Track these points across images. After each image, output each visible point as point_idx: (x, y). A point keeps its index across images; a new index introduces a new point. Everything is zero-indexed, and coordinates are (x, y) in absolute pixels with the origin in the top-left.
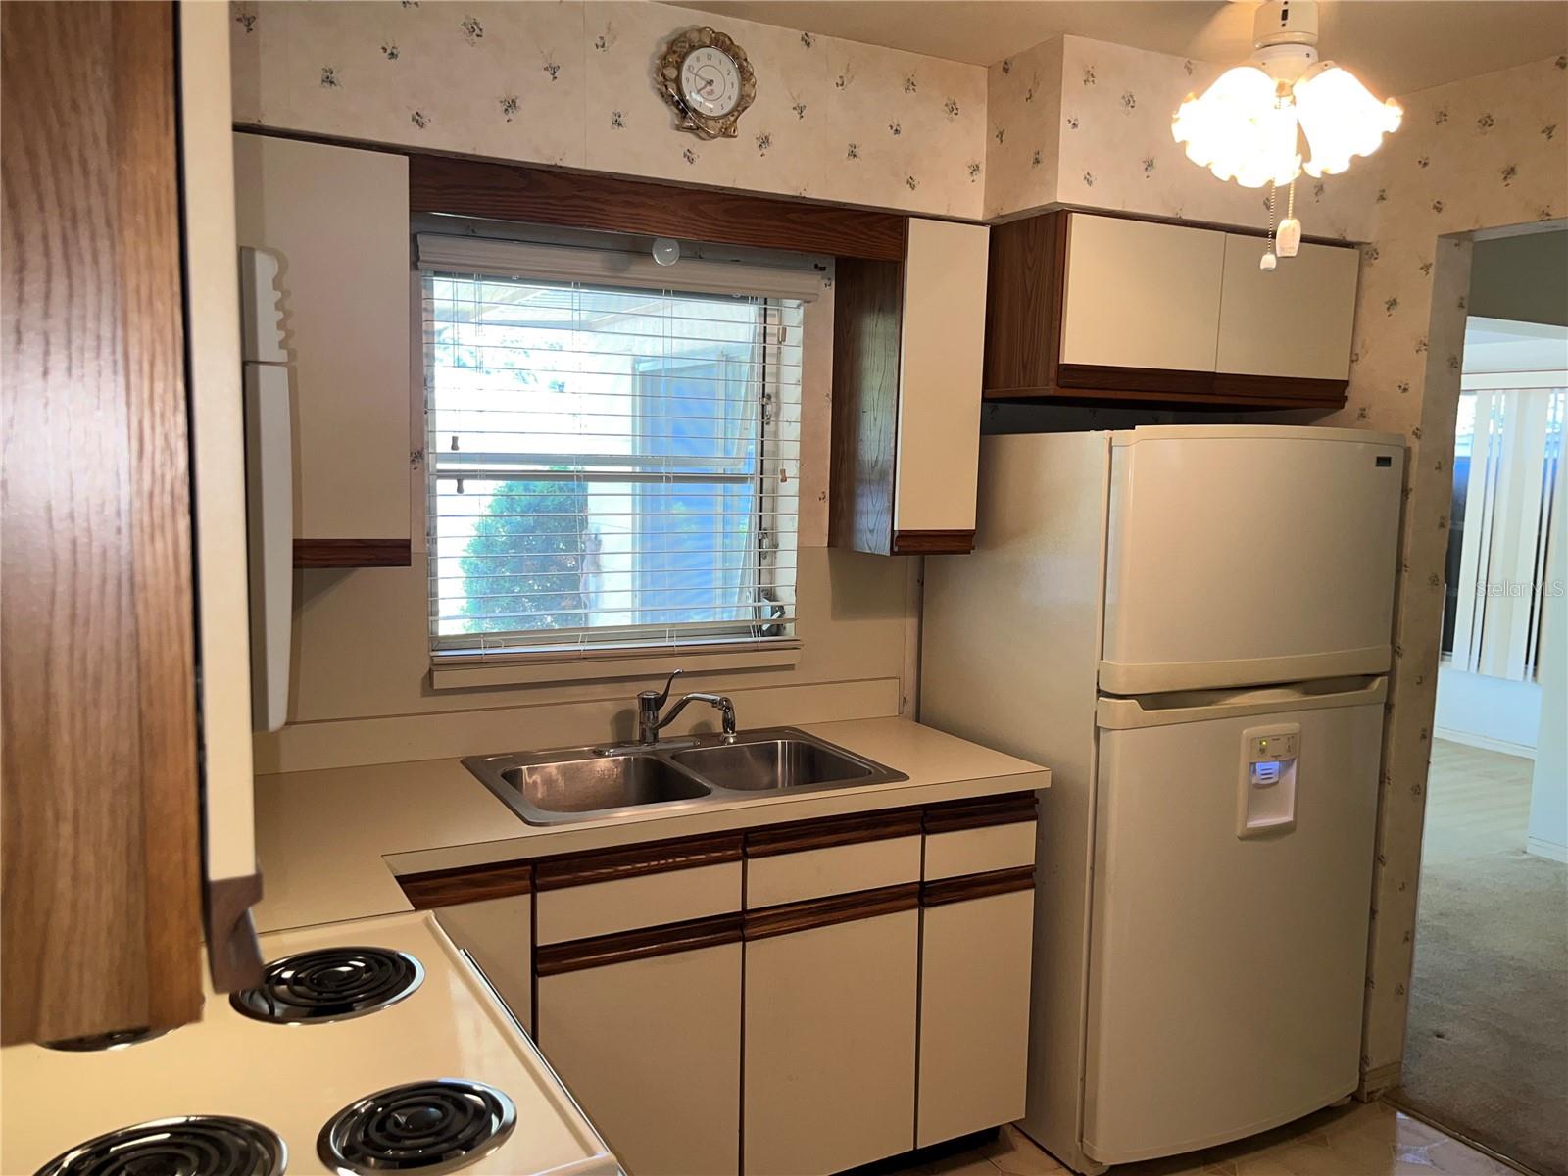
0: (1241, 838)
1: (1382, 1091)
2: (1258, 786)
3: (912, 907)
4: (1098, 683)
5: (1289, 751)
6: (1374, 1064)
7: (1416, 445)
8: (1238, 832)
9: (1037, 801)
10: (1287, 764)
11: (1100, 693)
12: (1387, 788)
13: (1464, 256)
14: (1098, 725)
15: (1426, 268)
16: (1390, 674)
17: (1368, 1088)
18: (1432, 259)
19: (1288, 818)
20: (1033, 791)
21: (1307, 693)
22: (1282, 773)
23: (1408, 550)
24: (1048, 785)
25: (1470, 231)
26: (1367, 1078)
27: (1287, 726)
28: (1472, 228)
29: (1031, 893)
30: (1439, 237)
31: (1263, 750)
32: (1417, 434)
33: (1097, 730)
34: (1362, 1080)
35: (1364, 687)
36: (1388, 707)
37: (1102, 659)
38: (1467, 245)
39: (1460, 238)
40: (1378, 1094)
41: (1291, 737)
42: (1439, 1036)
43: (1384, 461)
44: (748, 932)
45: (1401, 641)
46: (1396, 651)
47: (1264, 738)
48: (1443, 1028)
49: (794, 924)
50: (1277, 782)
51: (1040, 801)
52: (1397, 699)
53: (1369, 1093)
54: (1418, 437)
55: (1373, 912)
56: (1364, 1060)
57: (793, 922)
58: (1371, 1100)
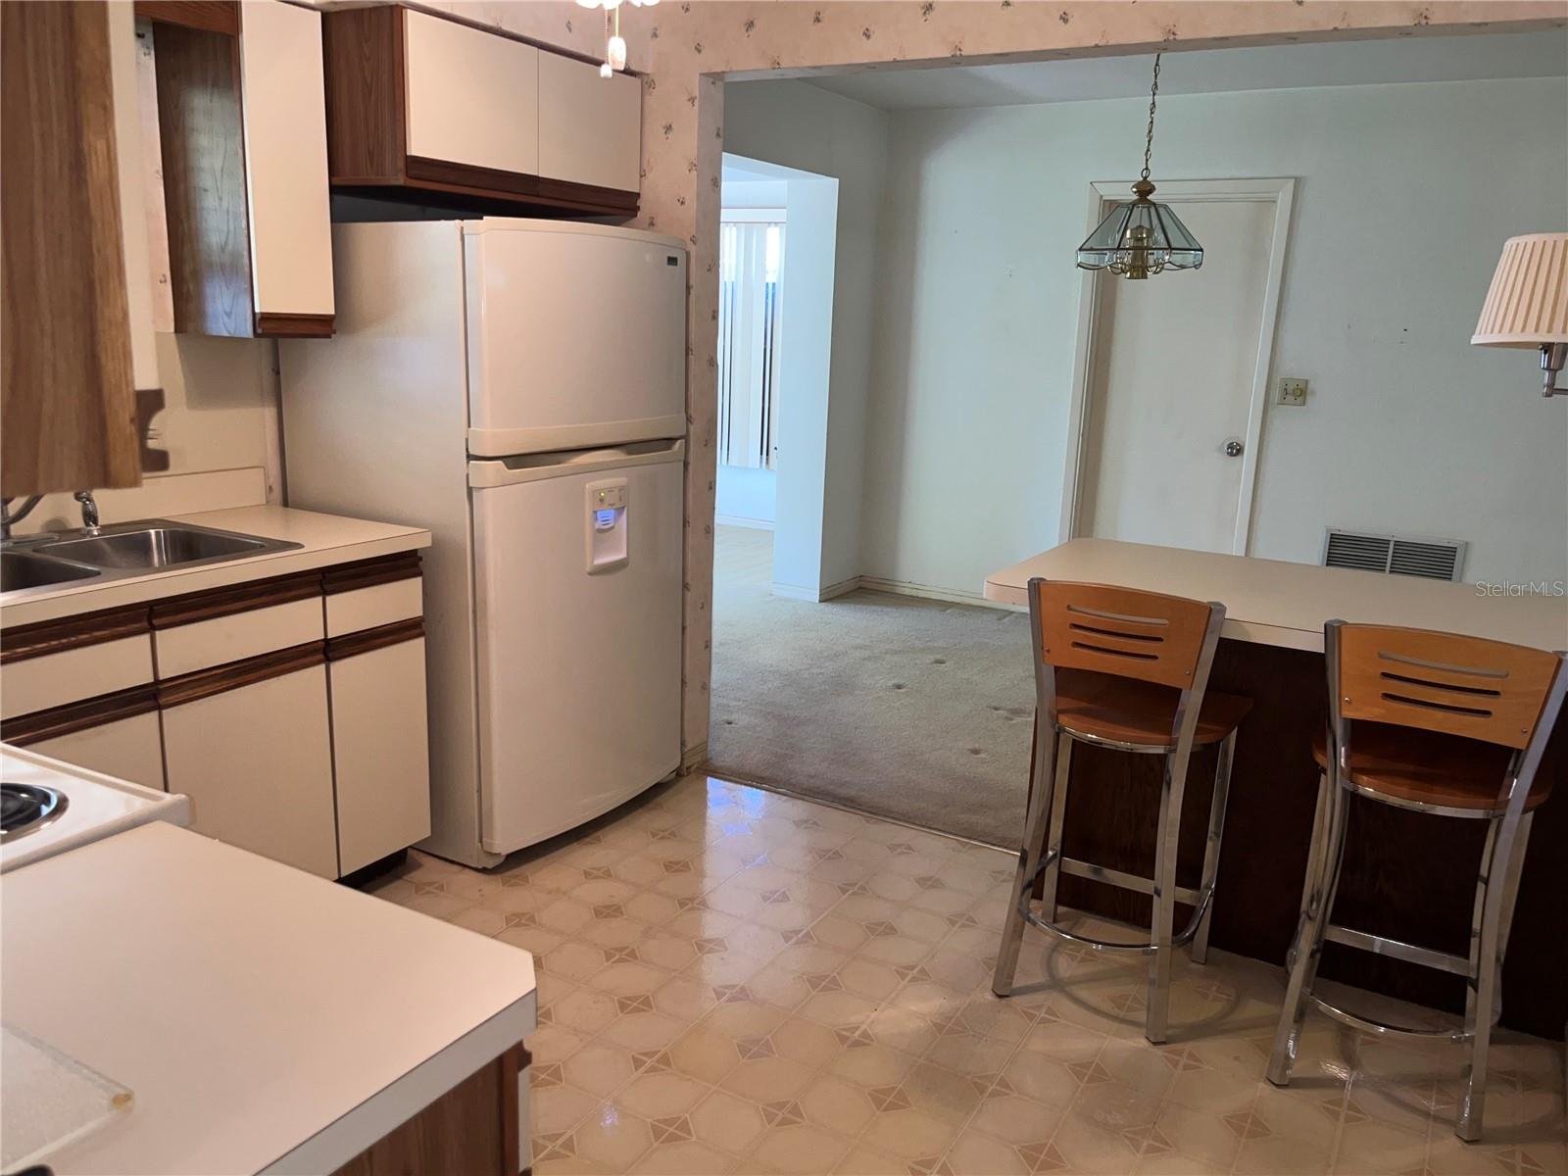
0: (590, 574)
1: (695, 766)
2: (601, 531)
3: (318, 663)
4: (467, 449)
5: (620, 500)
6: (690, 745)
7: (693, 249)
8: (588, 569)
9: (421, 559)
10: (620, 510)
11: (470, 457)
12: (689, 529)
13: (718, 94)
14: (471, 485)
15: (692, 100)
16: (686, 437)
17: (687, 764)
18: (696, 93)
19: (622, 555)
20: (415, 551)
21: (629, 453)
22: (616, 520)
23: (692, 336)
24: (430, 544)
25: (723, 72)
26: (686, 756)
27: (617, 480)
28: (724, 69)
29: (421, 641)
30: (700, 74)
31: (602, 500)
32: (693, 240)
33: (470, 490)
34: (682, 759)
35: (669, 448)
36: (686, 464)
37: (469, 426)
38: (720, 84)
39: (715, 77)
40: (692, 769)
41: (621, 489)
42: (730, 723)
43: (672, 261)
44: (162, 701)
45: (691, 412)
46: (689, 419)
47: (602, 490)
48: (731, 718)
49: (208, 688)
50: (613, 528)
51: (424, 559)
52: (691, 459)
53: (688, 768)
54: (695, 243)
55: (684, 628)
56: (683, 744)
57: (207, 687)
58: (689, 774)
